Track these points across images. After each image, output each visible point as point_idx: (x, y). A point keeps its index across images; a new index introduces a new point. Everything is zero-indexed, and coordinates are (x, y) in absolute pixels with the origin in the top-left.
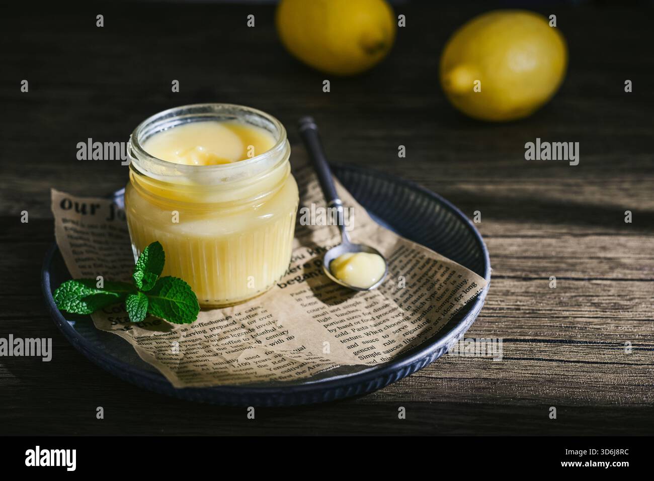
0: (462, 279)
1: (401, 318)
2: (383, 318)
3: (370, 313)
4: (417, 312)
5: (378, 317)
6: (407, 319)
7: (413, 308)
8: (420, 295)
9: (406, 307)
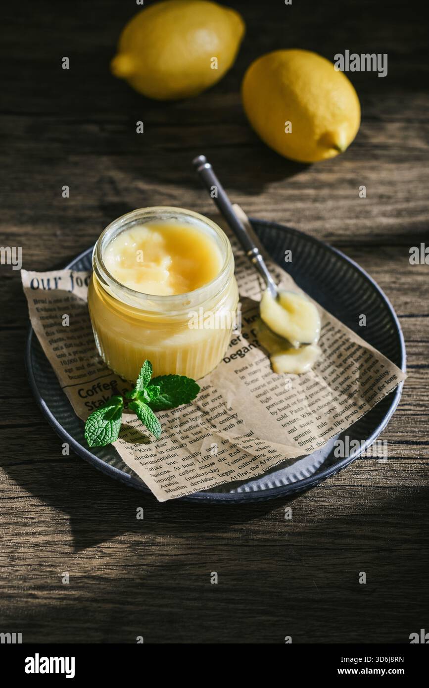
0: (384, 369)
1: (330, 398)
2: (315, 398)
3: (303, 391)
4: (344, 394)
5: (311, 396)
6: (336, 399)
7: (341, 389)
8: (346, 377)
9: (334, 387)
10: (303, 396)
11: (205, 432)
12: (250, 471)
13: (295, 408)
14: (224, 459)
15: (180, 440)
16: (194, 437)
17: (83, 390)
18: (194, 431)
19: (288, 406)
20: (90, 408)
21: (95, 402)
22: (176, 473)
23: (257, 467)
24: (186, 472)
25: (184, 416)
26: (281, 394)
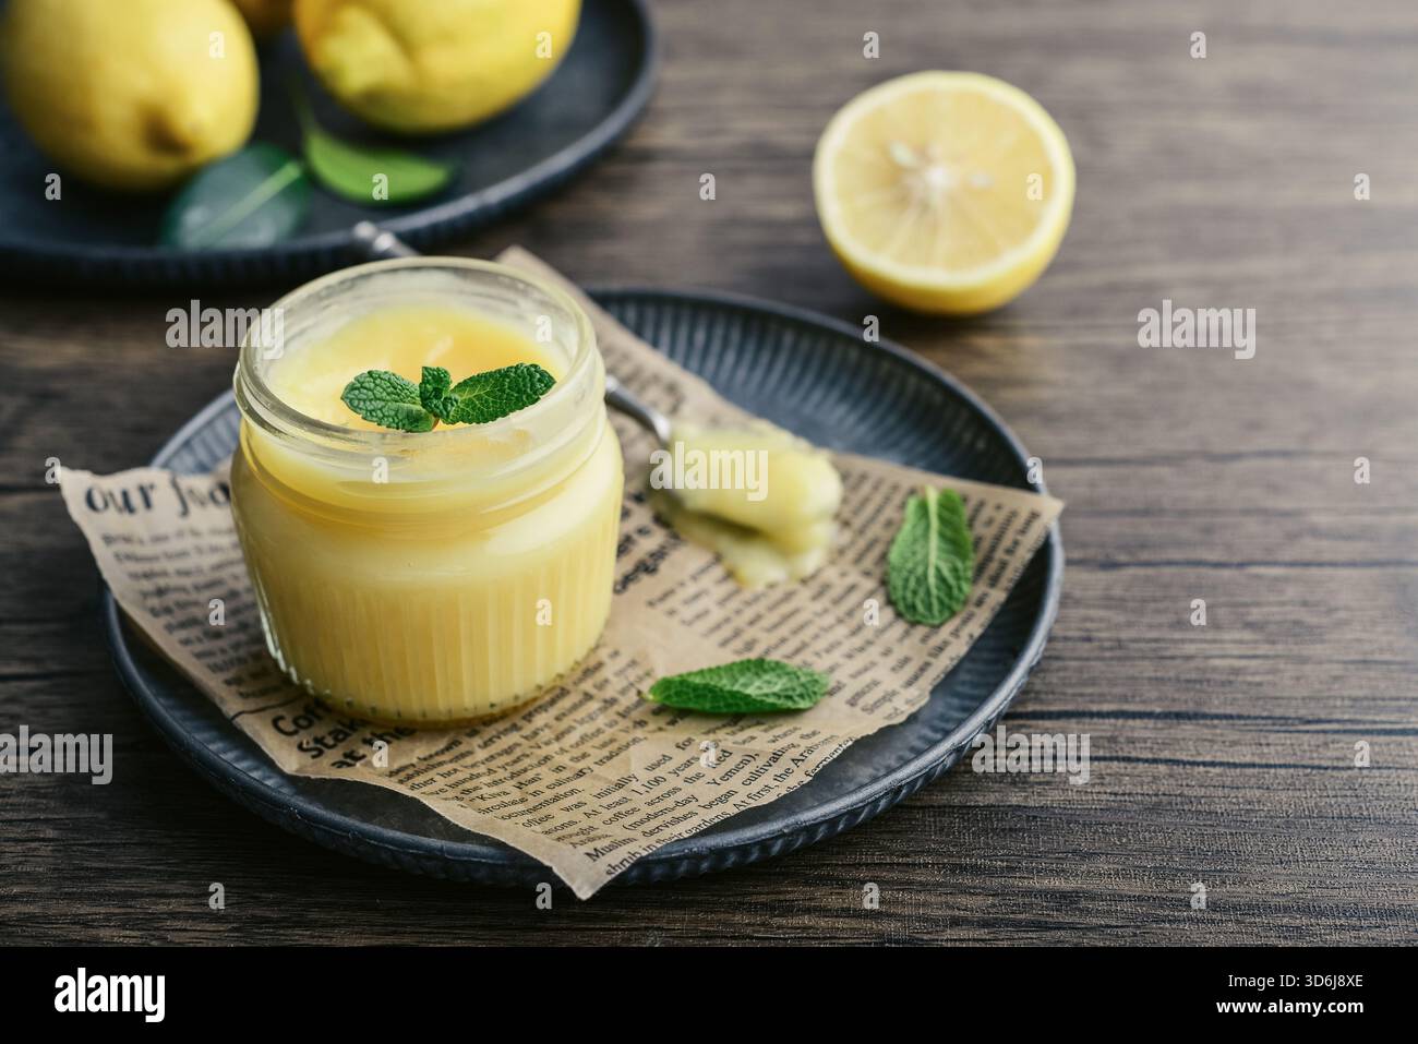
0: (1004, 511)
10: (829, 620)
11: (624, 738)
12: (773, 783)
13: (821, 644)
14: (699, 776)
15: (571, 764)
16: (605, 752)
17: (282, 718)
18: (598, 741)
19: (804, 646)
20: (314, 753)
21: (323, 738)
22: (596, 821)
23: (788, 772)
24: (618, 816)
25: (558, 719)
26: (775, 626)
